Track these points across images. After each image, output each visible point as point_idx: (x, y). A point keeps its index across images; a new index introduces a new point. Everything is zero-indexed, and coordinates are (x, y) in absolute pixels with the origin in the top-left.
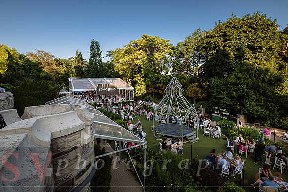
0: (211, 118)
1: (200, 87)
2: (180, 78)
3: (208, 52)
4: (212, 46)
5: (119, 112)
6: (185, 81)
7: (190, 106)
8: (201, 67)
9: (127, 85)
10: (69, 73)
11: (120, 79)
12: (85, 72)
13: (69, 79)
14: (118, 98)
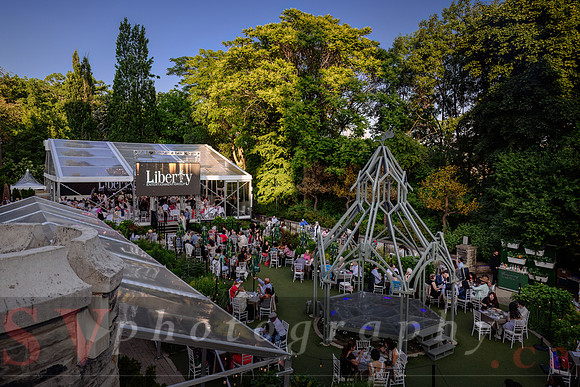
0: (496, 278)
1: (464, 178)
2: (400, 149)
3: (489, 70)
4: (502, 52)
5: (205, 254)
6: (416, 159)
7: (430, 239)
8: (467, 117)
9: (230, 167)
10: (47, 125)
11: (210, 147)
12: (100, 121)
13: (46, 142)
14: (202, 207)
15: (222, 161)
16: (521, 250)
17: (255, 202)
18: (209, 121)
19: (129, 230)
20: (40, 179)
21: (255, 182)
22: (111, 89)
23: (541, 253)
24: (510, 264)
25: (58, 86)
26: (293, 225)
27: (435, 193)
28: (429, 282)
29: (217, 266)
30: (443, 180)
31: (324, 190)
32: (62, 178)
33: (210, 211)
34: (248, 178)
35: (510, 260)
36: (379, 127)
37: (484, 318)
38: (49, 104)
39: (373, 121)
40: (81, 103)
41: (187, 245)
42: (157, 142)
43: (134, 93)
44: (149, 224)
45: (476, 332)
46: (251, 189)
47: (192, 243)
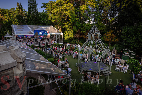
3: (122, 6)
7: (106, 48)
8: (116, 18)
9: (58, 31)
10: (12, 21)
11: (53, 26)
12: (25, 20)
13: (12, 25)
14: (51, 41)
15: (56, 30)
16: (128, 51)
17: (64, 40)
18: (52, 20)
19: (33, 47)
20: (11, 35)
21: (64, 35)
22: (27, 12)
23: (133, 51)
24: (125, 54)
25: (14, 11)
26: (73, 45)
27: (108, 37)
28: (105, 59)
29: (55, 55)
30: (110, 34)
31: (81, 37)
32: (16, 35)
33: (53, 42)
34: (62, 34)
35: (125, 53)
36: (94, 21)
37: (118, 67)
38: (12, 16)
39: (93, 19)
40: (20, 15)
41: (47, 50)
42: (40, 25)
43: (33, 13)
44: (38, 45)
45: (116, 70)
46: (63, 37)
47: (48, 50)
